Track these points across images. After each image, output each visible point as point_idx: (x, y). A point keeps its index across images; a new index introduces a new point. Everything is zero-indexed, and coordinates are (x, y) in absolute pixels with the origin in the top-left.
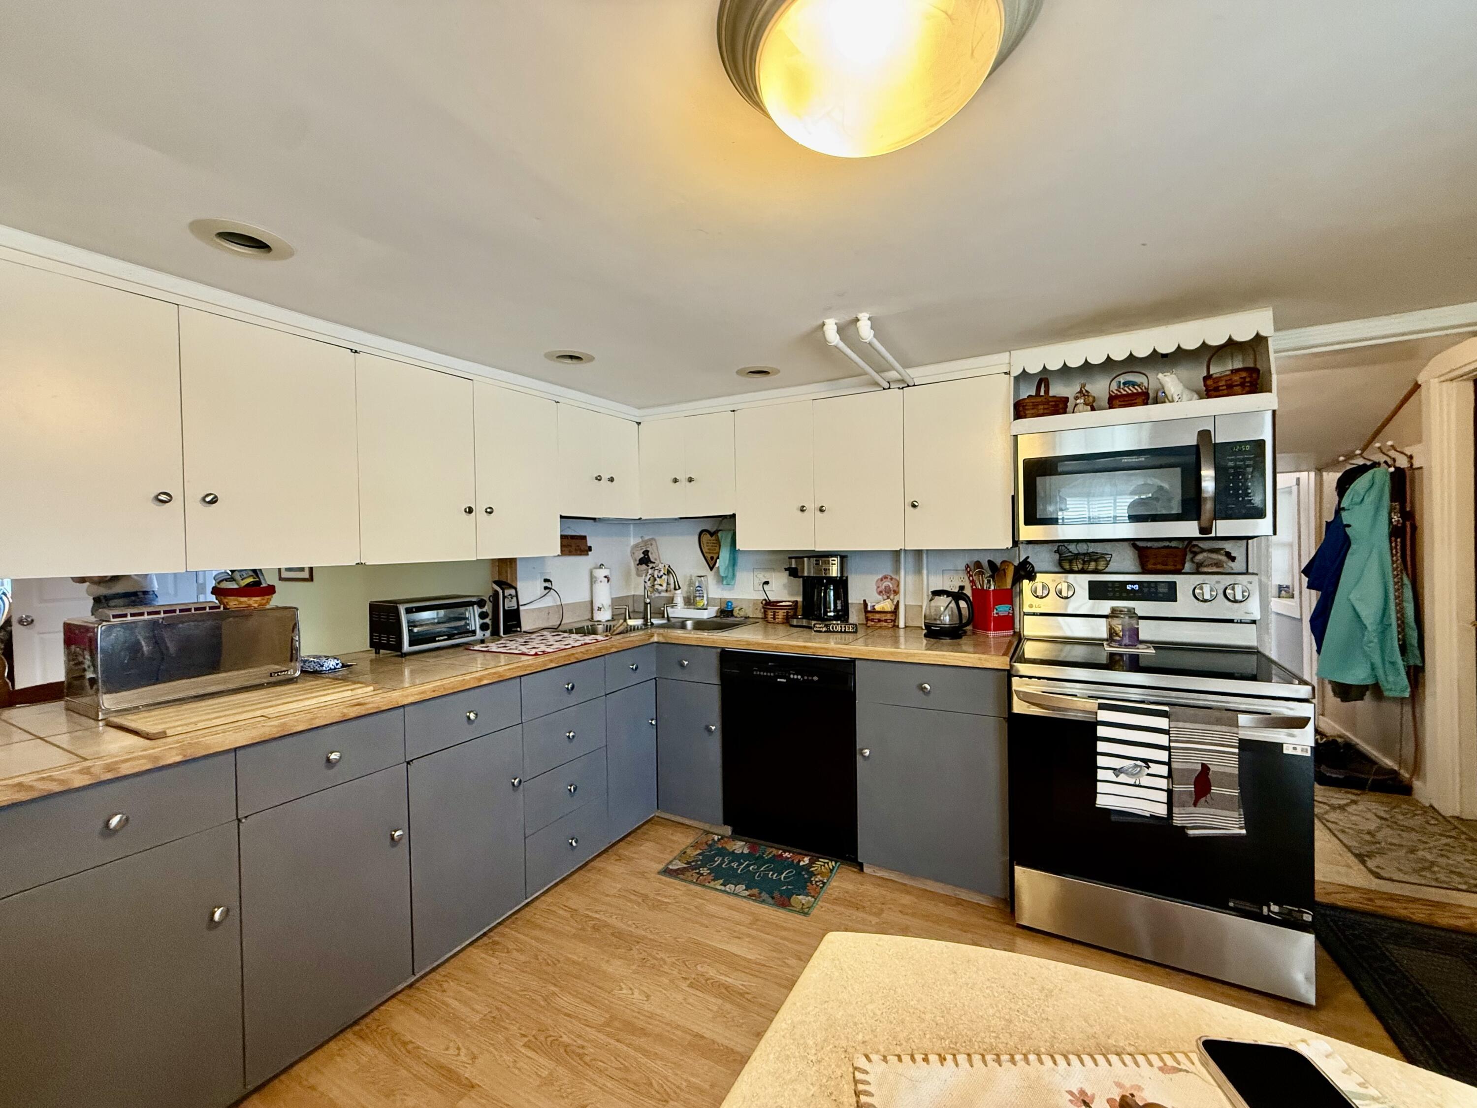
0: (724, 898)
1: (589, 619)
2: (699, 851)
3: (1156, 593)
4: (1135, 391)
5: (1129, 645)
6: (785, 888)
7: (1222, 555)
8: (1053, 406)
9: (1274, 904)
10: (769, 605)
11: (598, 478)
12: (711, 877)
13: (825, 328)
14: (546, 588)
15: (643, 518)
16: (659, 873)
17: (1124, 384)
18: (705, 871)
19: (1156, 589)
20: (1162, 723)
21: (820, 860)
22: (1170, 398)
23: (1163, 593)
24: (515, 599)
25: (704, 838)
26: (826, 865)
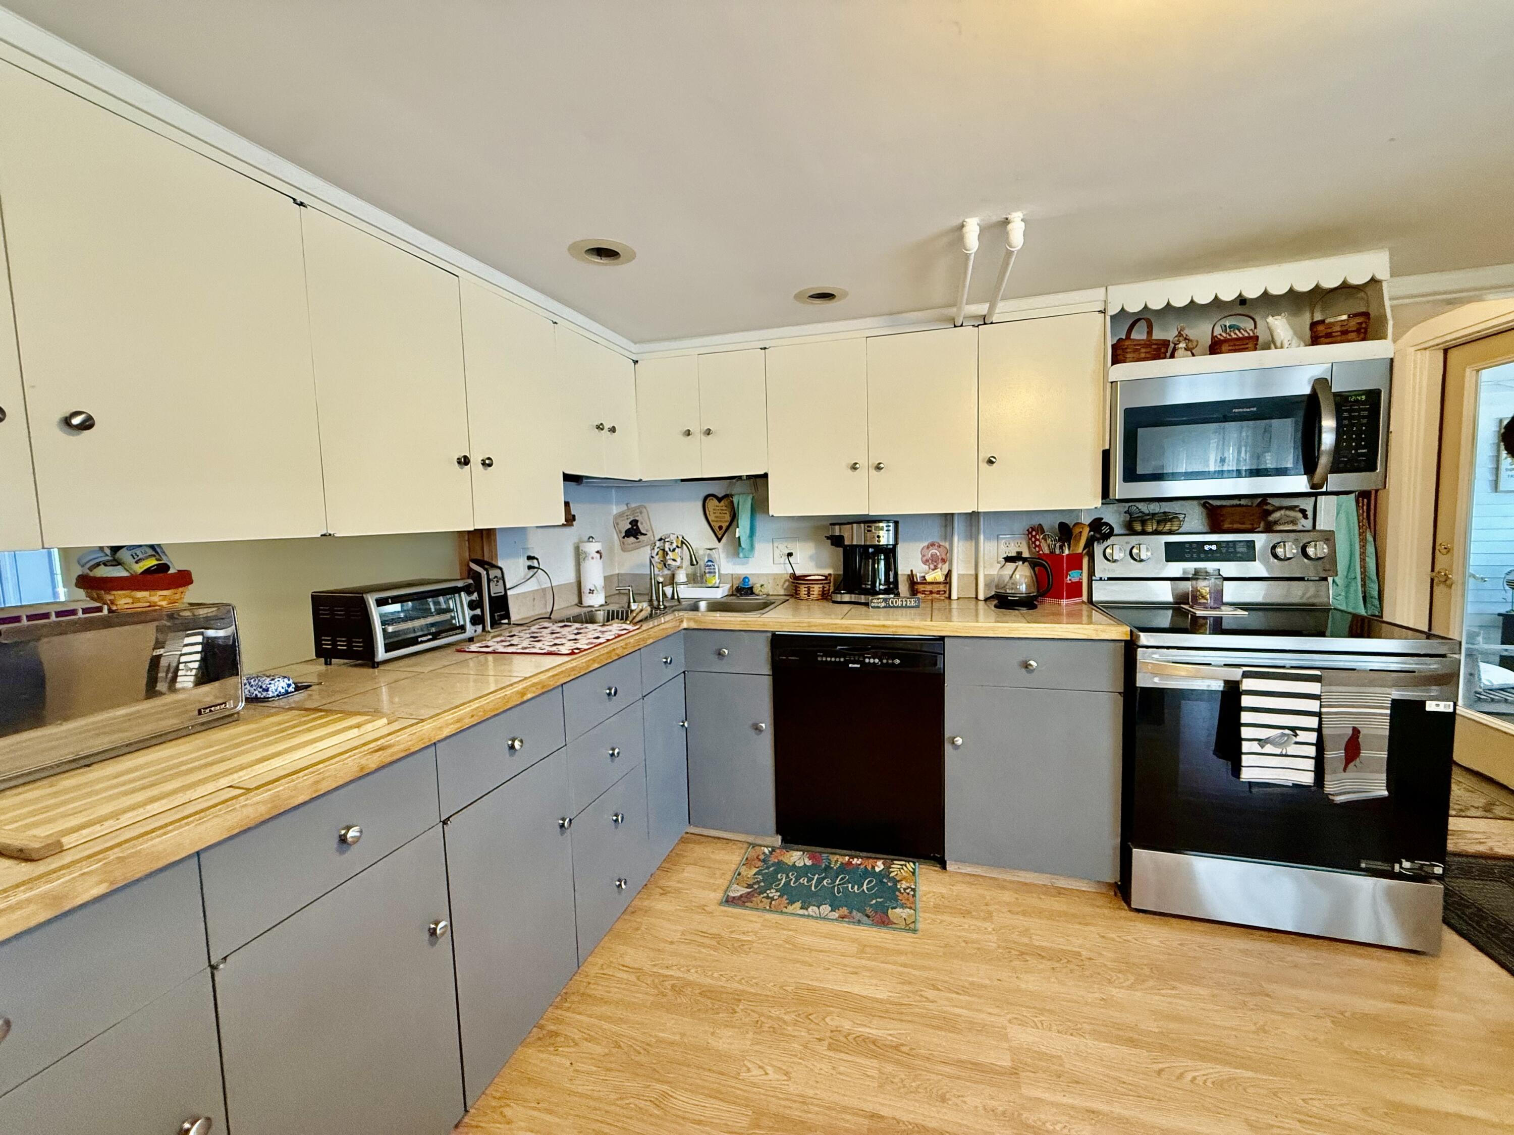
0: (811, 923)
1: (576, 605)
2: (755, 870)
3: (1236, 552)
4: (1241, 336)
5: (1214, 608)
6: (874, 901)
7: (1296, 511)
8: (1155, 350)
9: (1406, 861)
10: (797, 580)
11: (600, 427)
12: (784, 900)
13: (965, 230)
14: (530, 567)
15: (644, 480)
16: (721, 904)
17: (1230, 327)
18: (773, 893)
19: (1235, 548)
20: (1314, 688)
21: (895, 862)
22: (1278, 344)
23: (1242, 553)
24: (501, 582)
25: (751, 853)
26: (904, 868)
